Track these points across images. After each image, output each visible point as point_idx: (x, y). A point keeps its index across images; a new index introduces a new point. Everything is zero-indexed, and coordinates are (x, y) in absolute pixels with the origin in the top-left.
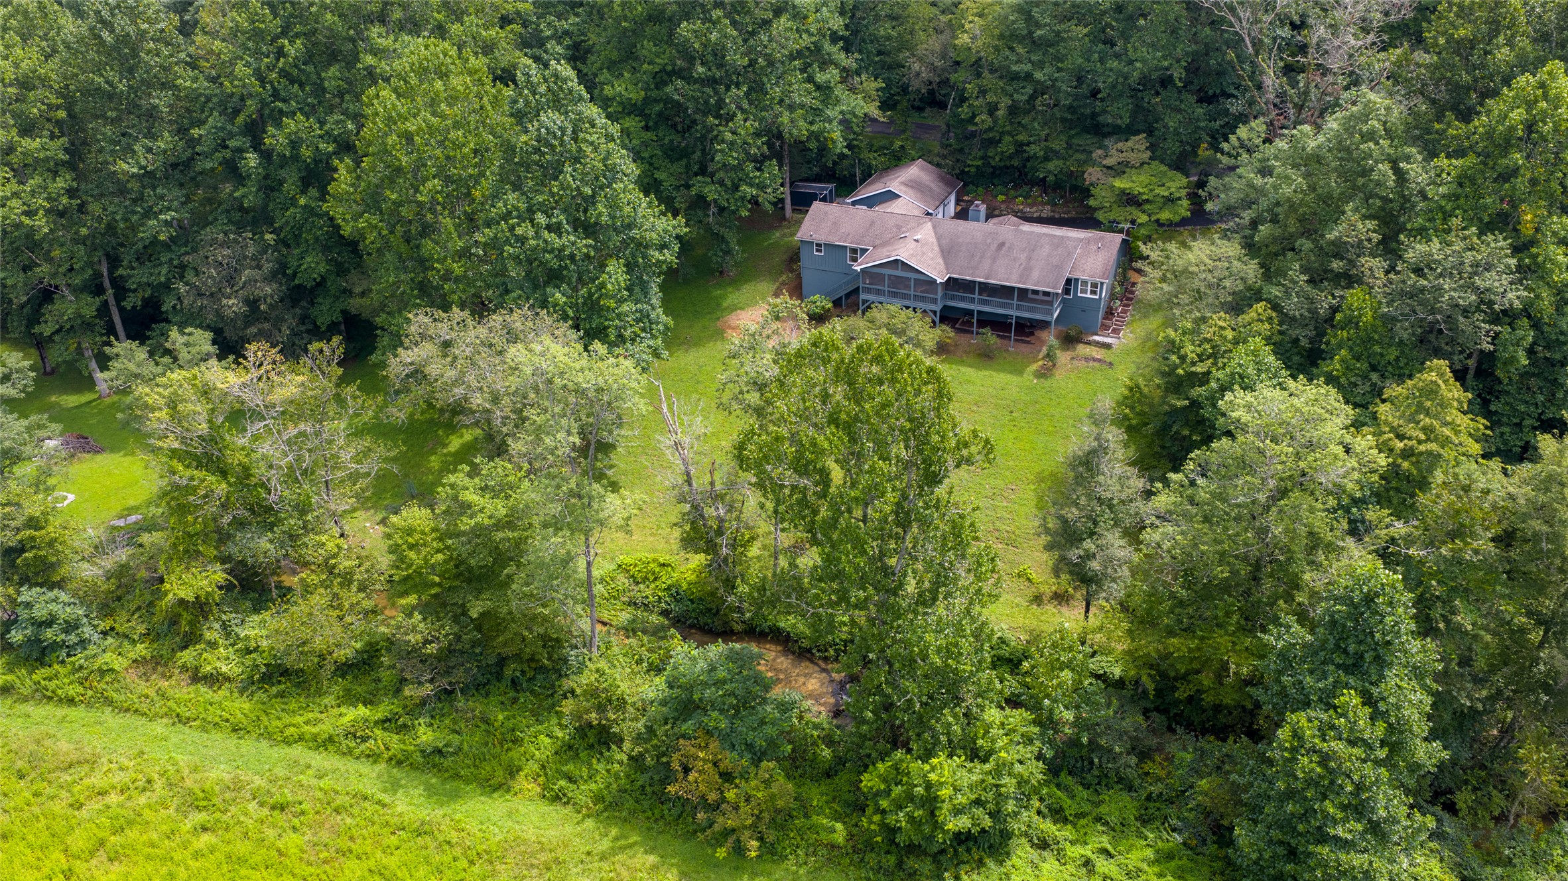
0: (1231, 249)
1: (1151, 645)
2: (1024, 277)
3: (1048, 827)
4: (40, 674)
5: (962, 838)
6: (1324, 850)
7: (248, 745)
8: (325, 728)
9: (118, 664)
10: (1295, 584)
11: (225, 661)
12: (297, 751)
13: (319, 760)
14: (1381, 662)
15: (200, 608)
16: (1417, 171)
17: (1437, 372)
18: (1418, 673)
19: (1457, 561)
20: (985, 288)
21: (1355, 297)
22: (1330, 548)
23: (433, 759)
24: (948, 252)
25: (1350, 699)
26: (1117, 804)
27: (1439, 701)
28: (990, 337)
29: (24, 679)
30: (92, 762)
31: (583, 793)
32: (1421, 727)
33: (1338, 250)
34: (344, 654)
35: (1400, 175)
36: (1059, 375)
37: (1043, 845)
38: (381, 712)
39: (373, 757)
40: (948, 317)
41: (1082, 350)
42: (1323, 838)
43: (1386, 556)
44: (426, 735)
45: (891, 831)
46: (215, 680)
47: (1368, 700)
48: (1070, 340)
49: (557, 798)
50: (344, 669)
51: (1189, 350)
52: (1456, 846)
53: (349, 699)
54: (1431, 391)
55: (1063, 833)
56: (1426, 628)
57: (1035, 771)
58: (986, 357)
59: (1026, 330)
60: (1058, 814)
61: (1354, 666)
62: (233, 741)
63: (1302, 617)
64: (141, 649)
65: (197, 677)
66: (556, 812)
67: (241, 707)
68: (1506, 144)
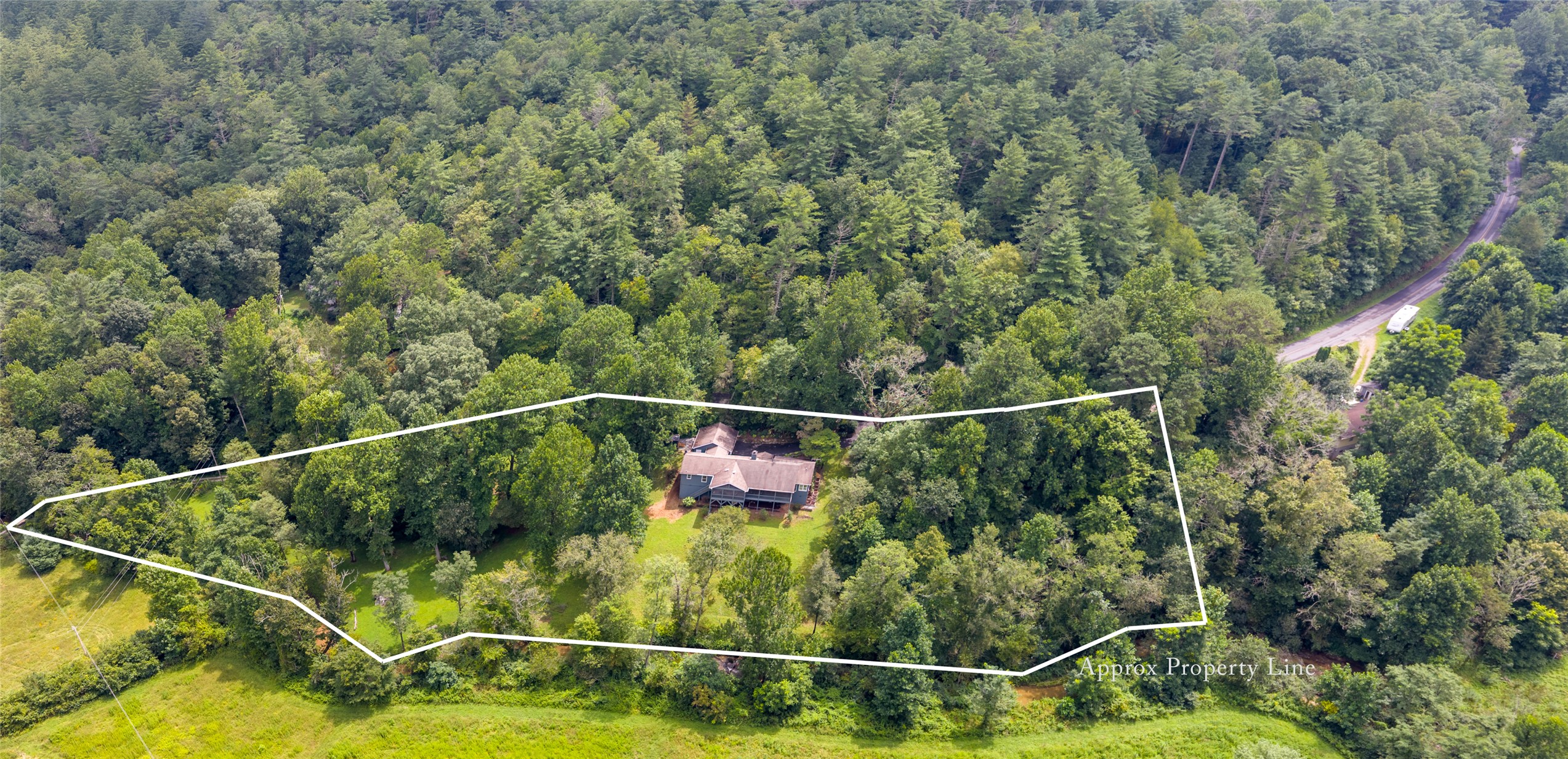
0: (862, 481)
1: (843, 635)
2: (779, 486)
3: (812, 702)
4: (442, 694)
5: (790, 707)
6: (902, 694)
7: (529, 709)
8: (556, 700)
9: (471, 686)
10: (890, 610)
11: (508, 680)
12: (548, 709)
13: (558, 711)
14: (917, 633)
15: (494, 663)
16: (926, 454)
17: (934, 530)
18: (928, 635)
19: (939, 597)
20: (763, 492)
21: (906, 499)
22: (902, 597)
23: (599, 705)
24: (746, 477)
25: (909, 645)
26: (834, 692)
27: (935, 643)
28: (764, 512)
29: (434, 696)
30: (477, 722)
31: (656, 710)
32: (929, 652)
33: (901, 482)
34: (555, 673)
35: (921, 455)
36: (793, 525)
37: (811, 708)
38: (575, 691)
39: (576, 708)
40: (748, 504)
41: (801, 513)
42: (902, 690)
43: (919, 598)
44: (595, 698)
45: (767, 708)
46: (509, 688)
47: (914, 645)
48: (795, 509)
49: (647, 713)
50: (555, 678)
51: (850, 522)
52: (943, 692)
53: (559, 688)
54: (931, 537)
55: (818, 704)
56: (931, 620)
57: (810, 683)
58: (763, 520)
59: (778, 506)
60: (814, 698)
61: (909, 635)
62: (523, 709)
63: (894, 620)
64: (475, 680)
65: (500, 688)
66: (647, 718)
67: (522, 695)
68: (955, 446)
